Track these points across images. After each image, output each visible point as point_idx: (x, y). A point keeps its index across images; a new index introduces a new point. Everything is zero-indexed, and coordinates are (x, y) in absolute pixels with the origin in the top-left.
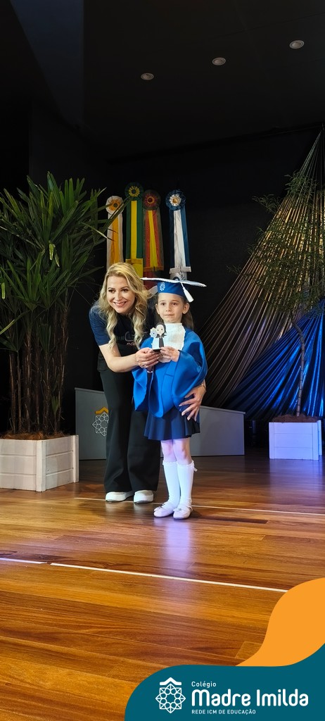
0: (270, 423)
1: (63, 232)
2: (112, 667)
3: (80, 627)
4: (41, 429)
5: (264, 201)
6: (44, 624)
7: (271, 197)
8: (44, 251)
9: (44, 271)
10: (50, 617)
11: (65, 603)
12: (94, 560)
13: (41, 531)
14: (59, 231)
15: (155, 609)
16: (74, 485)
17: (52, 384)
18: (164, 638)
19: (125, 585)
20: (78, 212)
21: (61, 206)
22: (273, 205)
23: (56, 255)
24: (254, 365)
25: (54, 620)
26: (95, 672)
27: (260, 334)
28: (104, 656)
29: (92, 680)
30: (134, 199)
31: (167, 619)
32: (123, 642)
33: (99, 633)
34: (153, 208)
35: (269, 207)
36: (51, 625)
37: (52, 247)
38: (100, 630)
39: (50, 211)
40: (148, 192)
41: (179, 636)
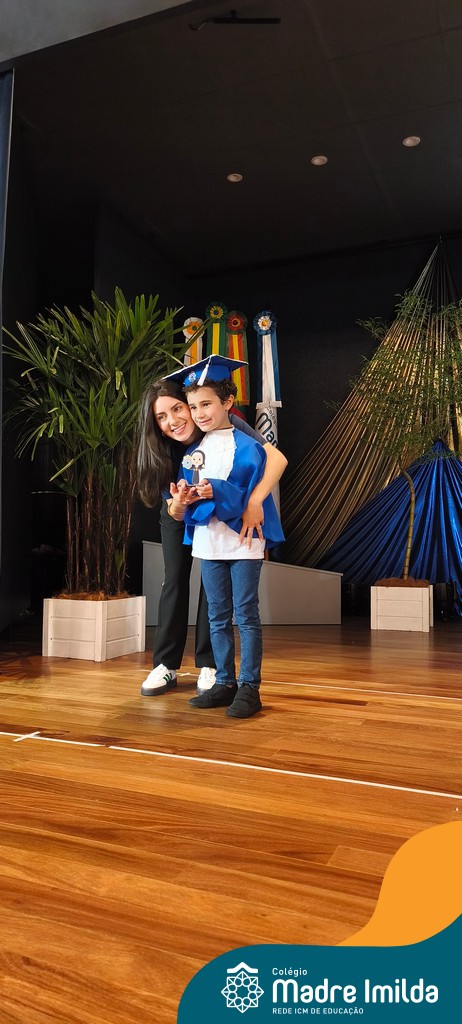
0: (372, 588)
1: (133, 357)
2: (179, 872)
3: (141, 823)
4: (102, 588)
5: (369, 324)
6: (99, 818)
7: (378, 320)
8: (109, 380)
9: (109, 404)
10: (108, 810)
11: (125, 793)
12: (161, 744)
13: (100, 708)
14: (127, 357)
15: (234, 804)
16: (140, 655)
17: (116, 537)
18: (242, 839)
19: (196, 775)
20: (150, 335)
21: (130, 327)
22: (380, 330)
23: (124, 385)
24: (354, 518)
25: (111, 813)
26: (157, 877)
27: (362, 482)
28: (169, 858)
29: (154, 887)
30: (216, 321)
31: (246, 816)
32: (193, 842)
33: (164, 830)
34: (239, 333)
35: (375, 333)
36: (108, 819)
37: (119, 374)
38: (165, 827)
39: (118, 333)
40: (234, 312)
41: (260, 837)
